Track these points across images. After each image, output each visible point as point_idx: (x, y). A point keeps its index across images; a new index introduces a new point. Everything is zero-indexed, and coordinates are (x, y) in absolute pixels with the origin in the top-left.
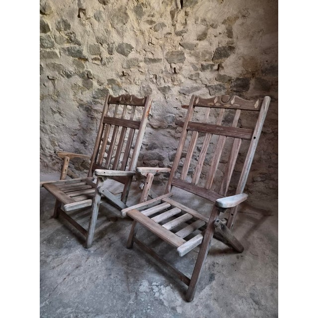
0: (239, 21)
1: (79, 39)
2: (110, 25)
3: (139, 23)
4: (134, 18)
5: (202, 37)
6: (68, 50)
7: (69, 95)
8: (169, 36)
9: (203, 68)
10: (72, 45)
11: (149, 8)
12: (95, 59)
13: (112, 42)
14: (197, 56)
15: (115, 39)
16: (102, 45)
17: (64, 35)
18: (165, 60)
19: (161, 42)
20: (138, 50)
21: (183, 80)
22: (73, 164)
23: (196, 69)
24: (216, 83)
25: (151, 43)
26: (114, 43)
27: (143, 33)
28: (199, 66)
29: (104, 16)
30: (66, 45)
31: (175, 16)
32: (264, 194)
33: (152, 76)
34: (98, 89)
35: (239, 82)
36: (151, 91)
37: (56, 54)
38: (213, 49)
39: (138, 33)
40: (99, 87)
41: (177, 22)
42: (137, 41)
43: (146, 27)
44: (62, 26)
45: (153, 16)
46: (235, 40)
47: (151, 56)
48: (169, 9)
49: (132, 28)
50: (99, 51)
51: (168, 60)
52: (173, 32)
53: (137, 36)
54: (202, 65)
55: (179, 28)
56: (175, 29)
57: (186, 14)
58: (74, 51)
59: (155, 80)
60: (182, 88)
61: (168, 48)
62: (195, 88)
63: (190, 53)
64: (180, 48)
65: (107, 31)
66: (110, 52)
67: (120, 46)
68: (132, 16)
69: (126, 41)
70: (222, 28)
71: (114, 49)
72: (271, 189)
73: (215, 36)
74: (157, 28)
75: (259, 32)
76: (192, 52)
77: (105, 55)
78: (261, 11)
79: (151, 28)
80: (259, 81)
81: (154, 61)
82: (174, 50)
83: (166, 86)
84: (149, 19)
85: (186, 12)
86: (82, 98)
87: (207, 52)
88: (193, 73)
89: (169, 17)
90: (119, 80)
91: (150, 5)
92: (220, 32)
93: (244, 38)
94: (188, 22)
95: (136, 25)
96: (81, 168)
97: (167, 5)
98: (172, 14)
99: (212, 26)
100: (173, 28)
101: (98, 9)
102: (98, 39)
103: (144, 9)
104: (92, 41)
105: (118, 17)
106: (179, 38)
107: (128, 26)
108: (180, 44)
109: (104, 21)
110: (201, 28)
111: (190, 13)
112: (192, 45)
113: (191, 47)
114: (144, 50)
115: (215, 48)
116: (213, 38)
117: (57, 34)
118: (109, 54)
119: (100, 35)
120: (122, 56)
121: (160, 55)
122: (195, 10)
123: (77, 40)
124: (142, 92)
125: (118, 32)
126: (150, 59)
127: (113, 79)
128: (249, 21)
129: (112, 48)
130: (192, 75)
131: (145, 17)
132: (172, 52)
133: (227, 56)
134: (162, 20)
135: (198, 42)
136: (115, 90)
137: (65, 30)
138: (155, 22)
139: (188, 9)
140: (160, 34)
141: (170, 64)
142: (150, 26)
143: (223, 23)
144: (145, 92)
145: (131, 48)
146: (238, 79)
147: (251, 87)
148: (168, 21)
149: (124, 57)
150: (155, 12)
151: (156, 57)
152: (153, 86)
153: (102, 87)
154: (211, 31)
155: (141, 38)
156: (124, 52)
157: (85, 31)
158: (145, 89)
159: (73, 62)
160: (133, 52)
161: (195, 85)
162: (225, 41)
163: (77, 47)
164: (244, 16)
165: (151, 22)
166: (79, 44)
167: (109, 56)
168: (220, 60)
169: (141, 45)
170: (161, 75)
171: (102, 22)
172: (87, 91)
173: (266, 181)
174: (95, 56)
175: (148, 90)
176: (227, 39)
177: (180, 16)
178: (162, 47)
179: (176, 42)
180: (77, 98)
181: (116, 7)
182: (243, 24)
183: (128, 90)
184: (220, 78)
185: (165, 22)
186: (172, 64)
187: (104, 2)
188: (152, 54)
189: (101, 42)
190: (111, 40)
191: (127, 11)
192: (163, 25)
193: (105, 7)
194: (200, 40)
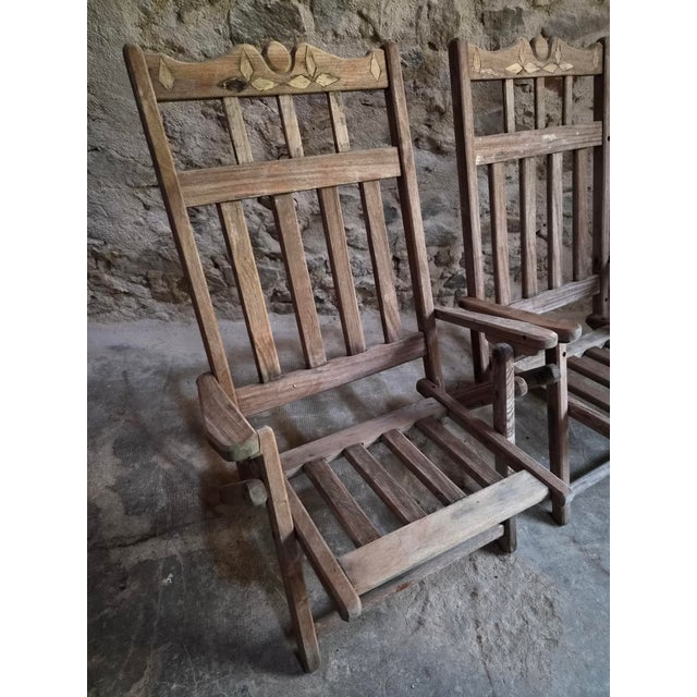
7: (120, 21)
22: (148, 285)
60: (553, 18)
62: (592, 21)
83: (511, 7)
86: (181, 40)
96: (177, 292)
124: (425, 25)
144: (435, 27)
152: (464, 6)
172: (206, 10)
175: (445, 19)
180: (155, 37)
183: (373, 16)
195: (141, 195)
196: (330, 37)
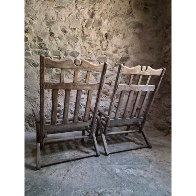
0: (130, 48)
1: (47, 47)
2: (67, 42)
3: (83, 43)
4: (81, 41)
5: (115, 52)
6: (39, 52)
7: (34, 76)
8: (99, 50)
10: (42, 50)
11: (89, 37)
12: (56, 58)
13: (68, 50)
14: (113, 60)
15: (70, 49)
16: (61, 51)
17: (37, 44)
18: (97, 61)
19: (95, 52)
20: (83, 55)
23: (112, 66)
25: (90, 52)
26: (69, 51)
27: (85, 48)
29: (64, 38)
30: (37, 50)
31: (102, 42)
32: (149, 127)
34: (56, 74)
37: (30, 54)
38: (120, 57)
39: (83, 47)
40: (57, 73)
41: (103, 44)
42: (82, 51)
43: (87, 45)
44: (37, 40)
45: (91, 41)
46: (129, 55)
47: (89, 58)
48: (99, 39)
49: (80, 45)
50: (59, 54)
51: (98, 61)
52: (101, 49)
53: (82, 49)
54: (115, 64)
55: (104, 47)
56: (102, 47)
57: (107, 42)
58: (43, 52)
61: (99, 55)
63: (109, 58)
64: (104, 56)
65: (65, 45)
67: (72, 52)
68: (80, 40)
69: (76, 50)
70: (123, 49)
71: (68, 54)
72: (152, 124)
73: (121, 52)
74: (93, 46)
75: (138, 52)
76: (110, 58)
78: (138, 45)
79: (90, 46)
81: (91, 61)
82: (101, 56)
83: (97, 73)
84: (89, 42)
85: (107, 41)
87: (117, 59)
88: (111, 67)
89: (99, 42)
91: (90, 36)
92: (123, 51)
93: (133, 54)
94: (108, 45)
95: (82, 44)
97: (99, 37)
98: (101, 41)
99: (119, 48)
100: (101, 47)
101: (61, 34)
102: (59, 48)
103: (87, 38)
104: (56, 49)
105: (72, 39)
106: (104, 52)
107: (78, 44)
108: (104, 54)
109: (64, 40)
110: (115, 48)
111: (109, 42)
112: (110, 55)
113: (110, 56)
114: (86, 55)
115: (121, 57)
116: (120, 53)
117: (33, 43)
118: (65, 56)
119: (61, 46)
120: (73, 57)
121: (94, 58)
122: (111, 41)
123: (46, 48)
124: (83, 76)
125: (72, 46)
128: (134, 48)
129: (67, 53)
130: (110, 68)
131: (87, 41)
132: (101, 57)
133: (126, 61)
134: (96, 43)
136: (66, 75)
137: (38, 42)
138: (92, 44)
139: (108, 40)
140: (95, 49)
141: (99, 63)
142: (89, 45)
143: (124, 47)
145: (79, 54)
149: (74, 58)
150: (92, 40)
151: (92, 59)
154: (119, 50)
155: (84, 50)
156: (74, 55)
157: (52, 44)
160: (79, 56)
161: (112, 73)
162: (125, 55)
163: (45, 51)
164: (132, 46)
165: (90, 44)
166: (47, 49)
167: (64, 57)
169: (84, 53)
171: (63, 40)
172: (48, 75)
173: (149, 120)
174: (56, 56)
176: (126, 54)
177: (105, 43)
178: (95, 55)
179: (102, 53)
181: (72, 35)
182: (132, 49)
185: (97, 44)
186: (101, 63)
187: (65, 32)
188: (90, 57)
189: (61, 50)
190: (67, 49)
191: (78, 37)
192: (96, 45)
193: (65, 34)
194: (114, 53)
195: (32, 104)
196: (68, 78)
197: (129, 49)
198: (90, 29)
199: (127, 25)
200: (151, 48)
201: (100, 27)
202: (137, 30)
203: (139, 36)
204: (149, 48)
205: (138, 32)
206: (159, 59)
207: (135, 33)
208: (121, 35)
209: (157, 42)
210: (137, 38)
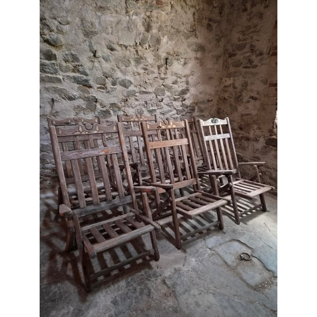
0: (191, 77)
1: (88, 71)
2: (115, 66)
3: (137, 68)
5: (175, 83)
6: (74, 78)
8: (156, 79)
9: (175, 100)
10: (79, 75)
12: (100, 88)
14: (171, 92)
15: (119, 75)
16: (107, 78)
17: (71, 66)
18: (153, 93)
19: (151, 82)
20: (136, 85)
21: (163, 106)
23: (171, 100)
24: (181, 108)
26: (118, 78)
27: (139, 74)
28: (172, 98)
29: (111, 59)
30: (72, 74)
31: (160, 69)
33: (144, 103)
34: (101, 110)
35: (191, 108)
36: (143, 112)
37: (60, 80)
38: (180, 89)
40: (102, 109)
41: (161, 72)
42: (135, 79)
43: (141, 71)
44: (70, 59)
45: (147, 66)
46: (189, 86)
47: (144, 90)
48: (157, 64)
49: (132, 71)
50: (105, 82)
51: (155, 93)
52: (159, 77)
53: (135, 75)
54: (174, 98)
55: (163, 76)
57: (167, 69)
58: (81, 79)
59: (146, 105)
60: (162, 110)
61: (156, 86)
62: (170, 111)
64: (162, 86)
65: (113, 69)
66: (114, 84)
67: (123, 81)
68: (133, 63)
69: (127, 78)
70: (184, 79)
71: (118, 82)
74: (149, 73)
75: (198, 83)
76: (169, 90)
77: (109, 85)
78: (199, 74)
79: (145, 73)
80: (199, 107)
81: (146, 93)
82: (159, 87)
83: (153, 109)
84: (144, 67)
85: (166, 67)
87: (177, 91)
88: (169, 101)
89: (157, 68)
90: (119, 104)
91: (145, 59)
92: (183, 81)
93: (193, 86)
94: (167, 73)
95: (135, 69)
97: (156, 61)
98: (159, 67)
99: (179, 77)
100: (159, 75)
101: (106, 53)
102: (104, 74)
103: (141, 60)
104: (99, 74)
105: (122, 62)
106: (162, 81)
107: (130, 68)
108: (163, 84)
109: (111, 62)
110: (175, 78)
111: (169, 69)
112: (169, 86)
113: (169, 88)
114: (140, 85)
116: (180, 84)
117: (64, 64)
119: (107, 71)
120: (123, 87)
121: (150, 89)
122: (171, 67)
123: (85, 72)
125: (121, 71)
126: (143, 92)
127: (115, 104)
128: (194, 78)
129: (116, 82)
130: (168, 103)
131: (142, 66)
132: (158, 89)
133: (186, 93)
134: (152, 69)
135: (172, 85)
136: (115, 111)
137: (72, 62)
138: (148, 70)
139: (168, 66)
140: (151, 76)
141: (156, 95)
142: (144, 71)
143: (184, 77)
144: (139, 113)
145: (131, 83)
146: (190, 106)
147: (196, 110)
148: (156, 70)
149: (125, 89)
150: (149, 64)
151: (147, 91)
152: (144, 109)
153: (104, 109)
154: (179, 80)
155: (138, 78)
156: (126, 85)
157: (93, 66)
158: (139, 111)
159: (78, 88)
160: (132, 86)
161: (170, 109)
163: (84, 77)
164: (192, 75)
165: (145, 69)
166: (87, 75)
167: (112, 86)
168: (183, 96)
169: (137, 82)
170: (150, 102)
171: (109, 62)
172: (90, 112)
174: (100, 86)
175: (141, 111)
176: (186, 85)
177: (163, 69)
178: (152, 85)
179: (160, 83)
181: (121, 55)
183: (126, 111)
184: (183, 105)
186: (158, 96)
187: (112, 49)
188: (145, 88)
189: (107, 76)
190: (115, 76)
191: (130, 60)
192: (153, 72)
193: (112, 52)
194: (173, 84)
197: (190, 79)
198: (146, 49)
199: (189, 47)
200: (211, 78)
201: (159, 46)
202: (199, 55)
203: (201, 62)
204: (209, 78)
205: (200, 57)
206: (217, 91)
207: (196, 58)
208: (182, 61)
209: (217, 71)
210: (199, 65)
